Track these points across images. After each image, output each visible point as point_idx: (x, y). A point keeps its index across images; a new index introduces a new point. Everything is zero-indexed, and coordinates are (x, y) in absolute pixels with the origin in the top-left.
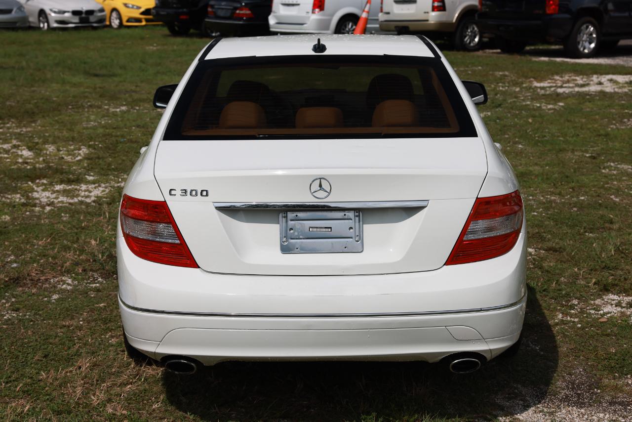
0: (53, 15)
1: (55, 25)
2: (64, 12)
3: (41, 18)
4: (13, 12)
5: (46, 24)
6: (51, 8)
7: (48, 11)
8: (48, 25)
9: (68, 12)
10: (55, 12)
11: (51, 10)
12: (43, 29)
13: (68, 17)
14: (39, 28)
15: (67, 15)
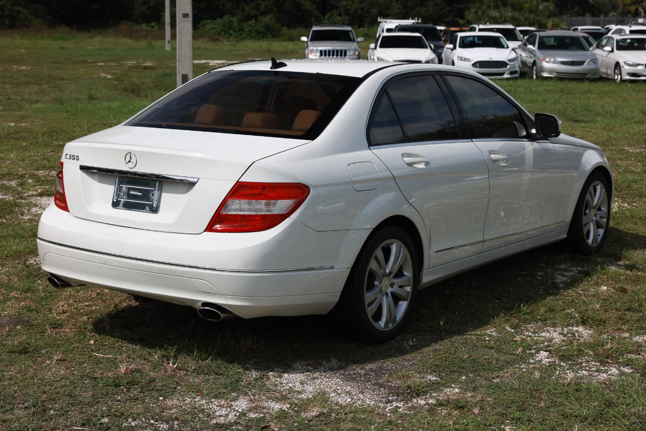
0: (626, 67)
1: (628, 77)
2: (638, 65)
3: (616, 71)
4: (585, 64)
5: (619, 76)
6: (625, 60)
7: (622, 64)
8: (621, 78)
9: (642, 65)
10: (629, 65)
11: (625, 63)
12: (617, 81)
13: (640, 70)
14: (614, 80)
15: (640, 67)
